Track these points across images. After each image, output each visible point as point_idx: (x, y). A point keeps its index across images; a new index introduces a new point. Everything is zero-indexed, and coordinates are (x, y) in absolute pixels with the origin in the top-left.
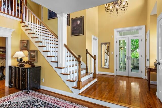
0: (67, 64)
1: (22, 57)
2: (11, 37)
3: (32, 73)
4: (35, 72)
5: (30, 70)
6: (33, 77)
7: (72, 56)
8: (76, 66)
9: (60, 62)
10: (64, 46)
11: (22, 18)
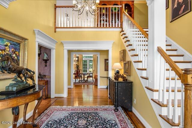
0: (167, 85)
1: (119, 69)
2: (112, 48)
3: (120, 89)
4: (125, 88)
5: (117, 84)
6: (122, 94)
7: (172, 70)
8: (180, 93)
9: (151, 80)
10: (158, 51)
11: (122, 27)
